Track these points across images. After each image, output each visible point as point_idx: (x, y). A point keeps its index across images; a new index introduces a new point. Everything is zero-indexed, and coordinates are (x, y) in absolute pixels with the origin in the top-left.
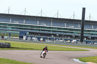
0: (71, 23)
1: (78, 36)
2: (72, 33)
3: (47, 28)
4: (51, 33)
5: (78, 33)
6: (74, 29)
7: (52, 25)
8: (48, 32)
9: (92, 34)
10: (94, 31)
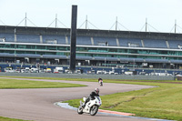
0: (51, 35)
1: (66, 60)
2: (55, 53)
3: (8, 46)
4: (15, 55)
5: (65, 54)
6: (58, 47)
7: (15, 40)
8: (8, 55)
9: (92, 55)
10: (95, 49)
